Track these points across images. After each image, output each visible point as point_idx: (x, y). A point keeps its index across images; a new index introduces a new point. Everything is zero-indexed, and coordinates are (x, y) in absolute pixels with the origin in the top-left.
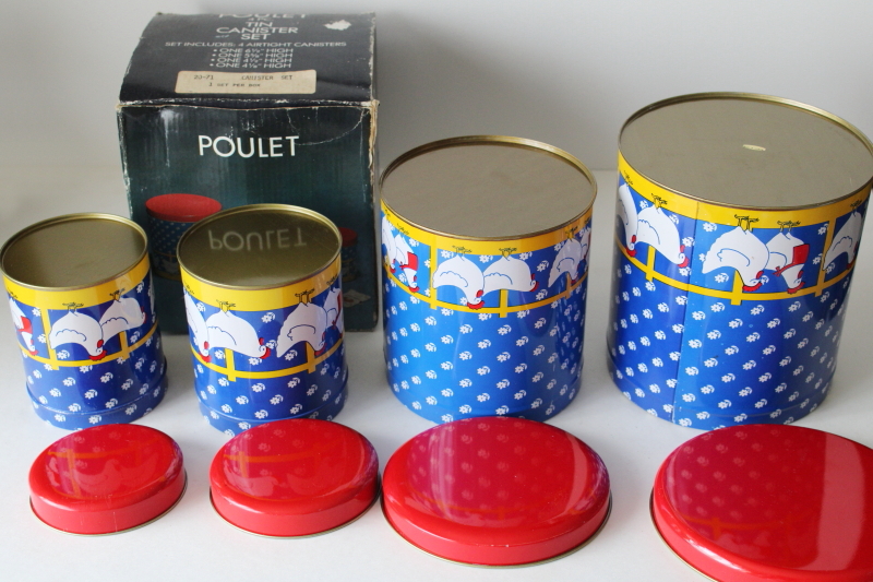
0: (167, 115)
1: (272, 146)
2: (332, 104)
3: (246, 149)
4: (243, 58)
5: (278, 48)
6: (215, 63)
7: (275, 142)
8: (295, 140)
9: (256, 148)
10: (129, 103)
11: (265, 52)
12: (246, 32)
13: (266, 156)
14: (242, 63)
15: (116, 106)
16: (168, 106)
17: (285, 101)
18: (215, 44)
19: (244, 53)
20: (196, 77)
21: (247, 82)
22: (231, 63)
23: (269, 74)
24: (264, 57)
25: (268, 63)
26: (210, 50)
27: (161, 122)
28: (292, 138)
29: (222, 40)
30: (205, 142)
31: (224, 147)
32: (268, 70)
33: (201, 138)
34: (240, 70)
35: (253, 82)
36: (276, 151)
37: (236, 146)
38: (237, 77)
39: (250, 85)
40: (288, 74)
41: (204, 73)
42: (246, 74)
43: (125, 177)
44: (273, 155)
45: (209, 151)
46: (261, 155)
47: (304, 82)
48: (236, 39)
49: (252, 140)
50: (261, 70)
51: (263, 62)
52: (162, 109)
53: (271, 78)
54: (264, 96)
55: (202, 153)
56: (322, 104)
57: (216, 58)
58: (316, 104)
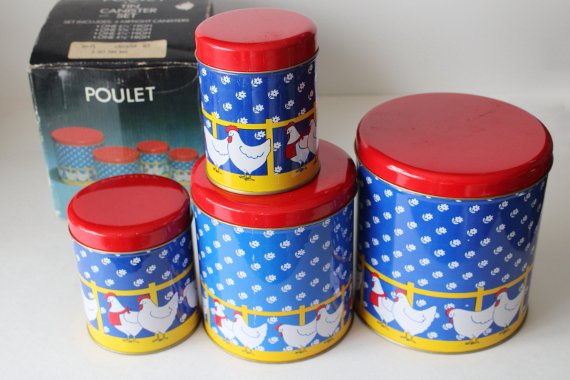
0: (63, 74)
1: (137, 95)
2: (177, 65)
3: (119, 96)
4: (117, 31)
5: (141, 24)
6: (97, 36)
7: (139, 92)
8: (153, 90)
9: (125, 95)
10: (36, 66)
11: (132, 27)
12: (121, 12)
13: (132, 101)
14: (116, 35)
15: (28, 68)
16: (63, 68)
17: (144, 63)
18: (98, 22)
19: (117, 28)
20: (83, 47)
21: (118, 50)
22: (108, 35)
23: (134, 44)
24: (131, 31)
25: (134, 35)
26: (94, 26)
27: (59, 79)
28: (150, 89)
29: (103, 19)
30: (90, 92)
31: (103, 95)
32: (134, 40)
33: (87, 89)
34: (114, 40)
35: (122, 49)
36: (140, 97)
37: (111, 95)
38: (112, 46)
39: (121, 52)
40: (147, 43)
41: (88, 44)
42: (118, 44)
43: (37, 116)
44: (137, 100)
45: (93, 98)
46: (129, 100)
47: (159, 49)
48: (113, 18)
49: (122, 91)
50: (129, 40)
51: (130, 35)
52: (59, 69)
53: (136, 46)
54: (130, 60)
55: (88, 99)
56: (170, 65)
57: (98, 32)
58: (166, 65)
